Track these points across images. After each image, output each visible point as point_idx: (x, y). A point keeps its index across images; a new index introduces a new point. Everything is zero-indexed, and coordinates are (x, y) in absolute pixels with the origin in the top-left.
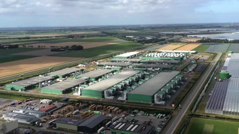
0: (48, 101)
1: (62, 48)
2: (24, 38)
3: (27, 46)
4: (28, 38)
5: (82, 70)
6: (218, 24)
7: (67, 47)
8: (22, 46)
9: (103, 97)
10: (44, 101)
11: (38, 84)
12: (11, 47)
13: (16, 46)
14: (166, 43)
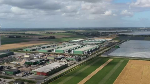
0: (42, 53)
1: (44, 37)
2: (22, 33)
3: (25, 37)
4: (24, 33)
5: (55, 45)
6: (135, 27)
7: (47, 37)
8: (23, 37)
9: (64, 52)
10: (41, 53)
11: (37, 49)
12: (17, 37)
13: (20, 37)
14: (100, 36)
